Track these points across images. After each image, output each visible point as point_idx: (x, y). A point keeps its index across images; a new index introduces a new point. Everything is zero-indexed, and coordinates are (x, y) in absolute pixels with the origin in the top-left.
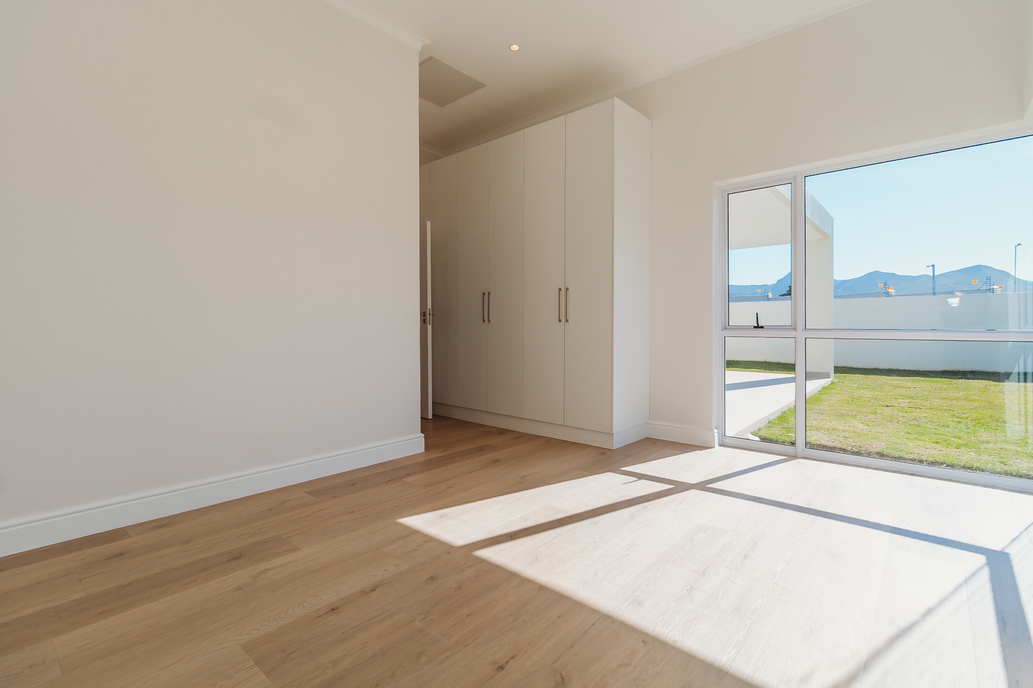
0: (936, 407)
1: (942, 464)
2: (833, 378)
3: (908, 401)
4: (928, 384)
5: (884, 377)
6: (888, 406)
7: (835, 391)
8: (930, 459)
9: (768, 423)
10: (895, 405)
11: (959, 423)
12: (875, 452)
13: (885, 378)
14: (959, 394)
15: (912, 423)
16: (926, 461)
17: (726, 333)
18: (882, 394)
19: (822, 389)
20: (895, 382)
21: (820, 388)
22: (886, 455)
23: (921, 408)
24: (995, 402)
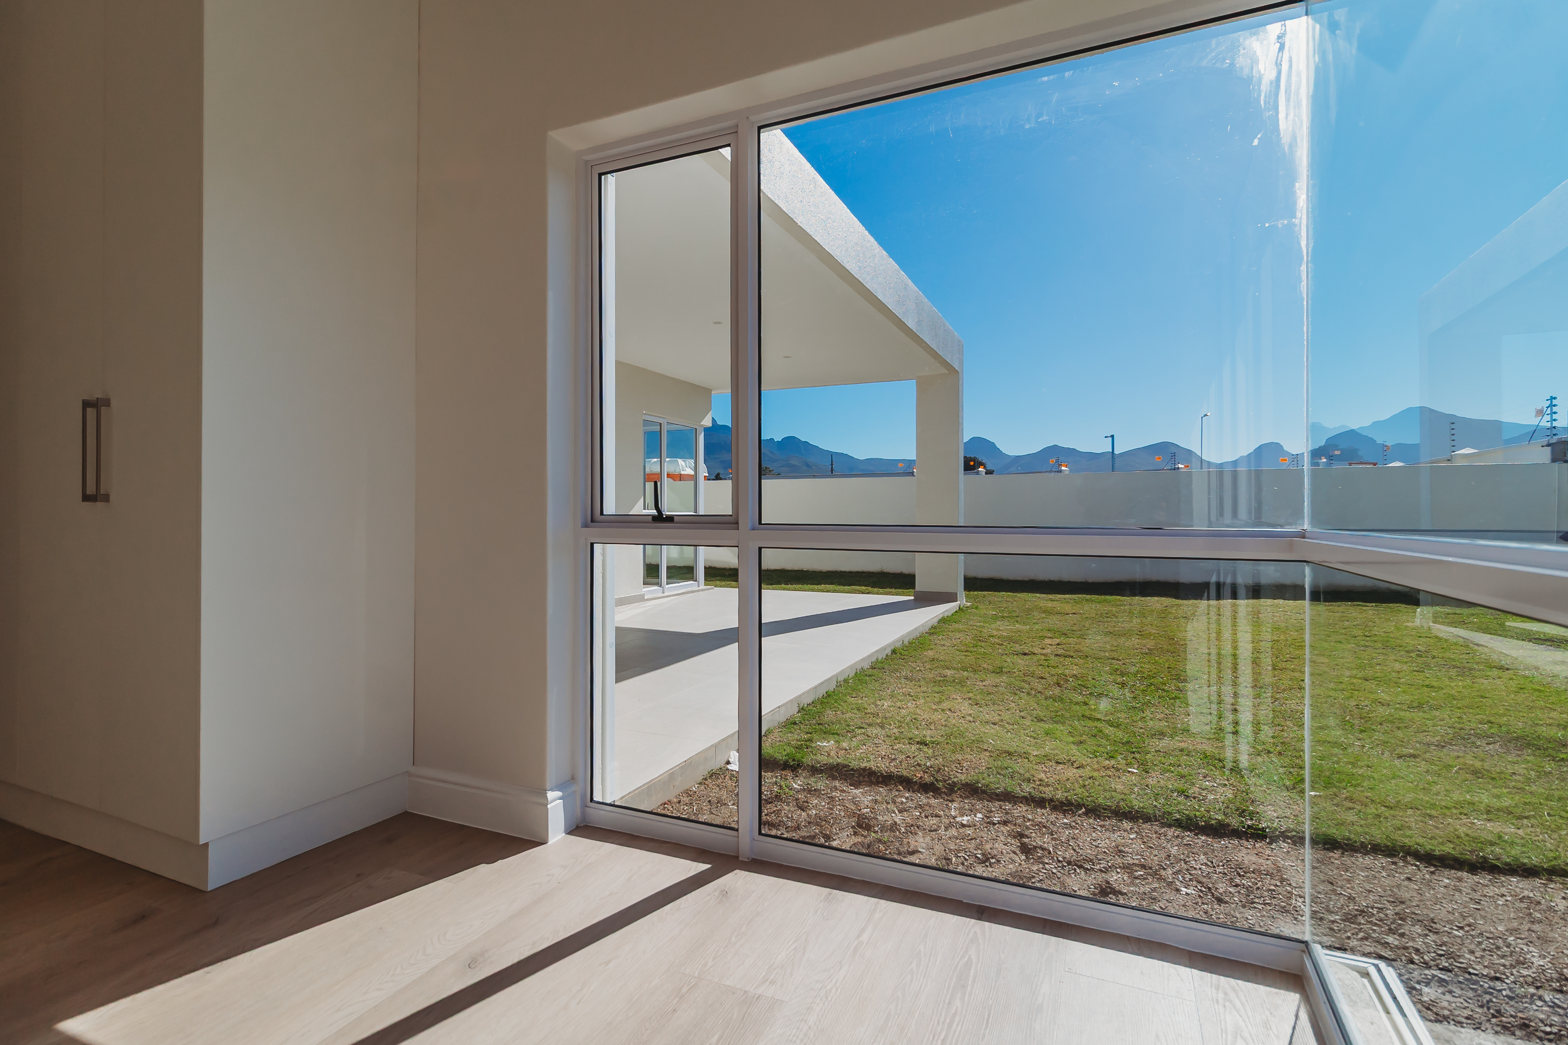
0: (1094, 654)
1: (1079, 806)
2: (963, 600)
3: (1057, 641)
4: (1094, 606)
5: (1038, 595)
6: (1025, 654)
7: (957, 626)
8: (1060, 795)
9: (798, 713)
10: (1036, 652)
11: (1123, 686)
12: (964, 782)
13: (1039, 598)
14: (1131, 625)
15: (1051, 693)
16: (1051, 800)
17: (592, 533)
18: (1024, 628)
19: (939, 622)
20: (1050, 604)
21: (936, 620)
22: (981, 790)
23: (1072, 657)
24: (1176, 638)
